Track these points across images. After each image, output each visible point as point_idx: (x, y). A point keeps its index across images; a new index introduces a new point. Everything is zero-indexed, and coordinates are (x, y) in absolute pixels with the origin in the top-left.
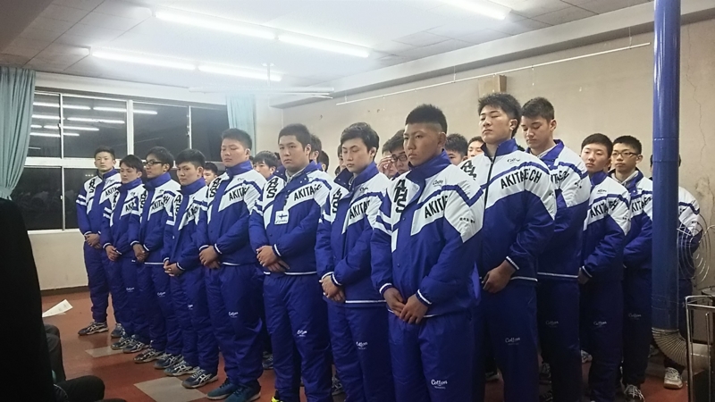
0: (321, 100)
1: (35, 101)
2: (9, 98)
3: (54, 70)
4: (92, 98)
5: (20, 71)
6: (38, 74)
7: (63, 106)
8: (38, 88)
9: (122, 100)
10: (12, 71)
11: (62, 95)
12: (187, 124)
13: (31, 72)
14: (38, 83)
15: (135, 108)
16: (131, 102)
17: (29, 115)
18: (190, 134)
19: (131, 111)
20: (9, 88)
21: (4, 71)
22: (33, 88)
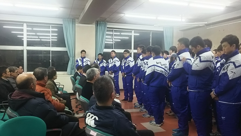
1: (107, 32)
2: (100, 30)
3: (112, 21)
4: (121, 30)
5: (103, 22)
6: (108, 23)
7: (114, 33)
8: (108, 28)
9: (130, 30)
10: (101, 22)
11: (114, 30)
12: (150, 38)
13: (106, 23)
14: (108, 26)
15: (134, 33)
16: (133, 31)
17: (105, 37)
18: (151, 41)
20: (100, 28)
21: (99, 22)
22: (107, 28)
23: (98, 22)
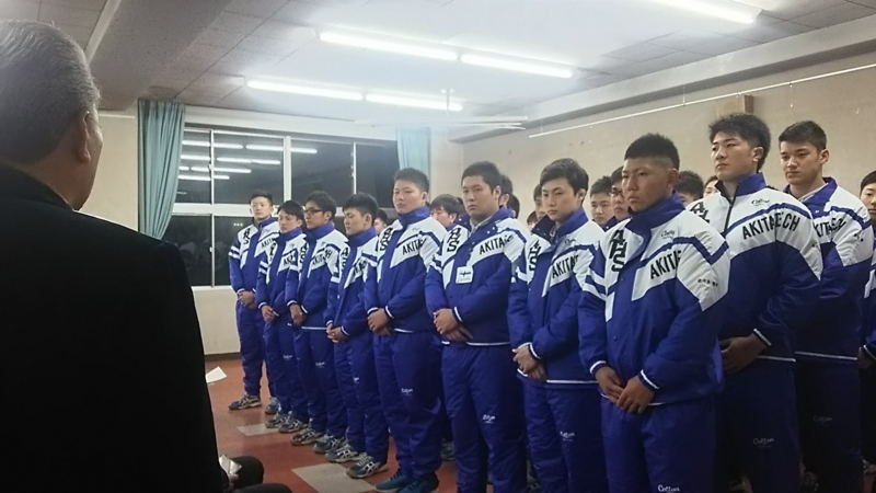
0: (510, 131)
1: (185, 139)
2: (157, 132)
3: (206, 103)
4: (245, 135)
5: (169, 105)
6: (188, 109)
7: (214, 145)
8: (188, 125)
9: (277, 136)
10: (161, 105)
11: (213, 132)
12: (351, 163)
13: (181, 107)
14: (188, 119)
15: (293, 146)
16: (289, 138)
17: (178, 156)
18: (354, 175)
19: (288, 149)
20: (157, 126)
21: (152, 105)
22: (183, 124)
23: (147, 102)
